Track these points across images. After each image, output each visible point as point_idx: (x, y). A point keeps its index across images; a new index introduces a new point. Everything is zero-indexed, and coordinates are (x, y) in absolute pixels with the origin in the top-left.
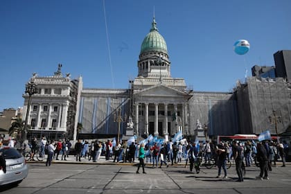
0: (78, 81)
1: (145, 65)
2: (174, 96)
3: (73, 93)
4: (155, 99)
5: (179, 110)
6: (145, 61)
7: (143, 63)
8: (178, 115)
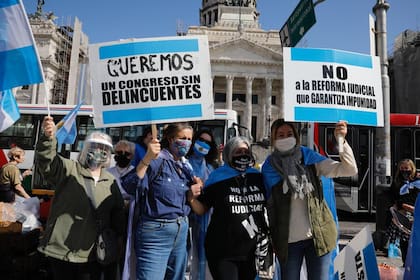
0: (72, 31)
1: (213, 15)
2: (266, 62)
3: (62, 54)
4: (228, 68)
5: (276, 93)
6: (212, 9)
7: (210, 13)
8: (273, 102)
